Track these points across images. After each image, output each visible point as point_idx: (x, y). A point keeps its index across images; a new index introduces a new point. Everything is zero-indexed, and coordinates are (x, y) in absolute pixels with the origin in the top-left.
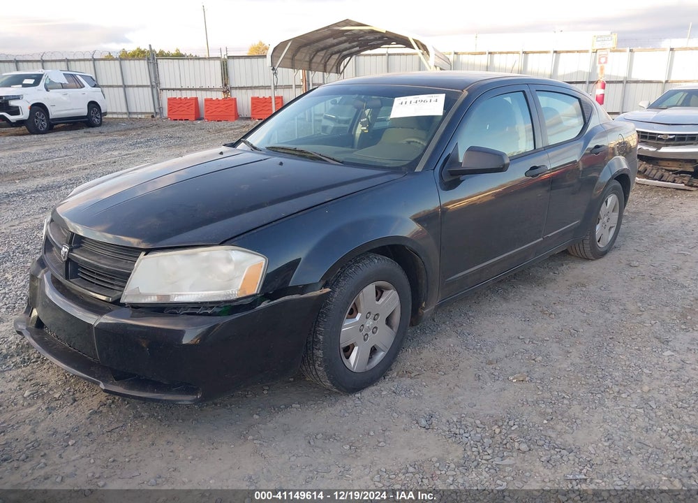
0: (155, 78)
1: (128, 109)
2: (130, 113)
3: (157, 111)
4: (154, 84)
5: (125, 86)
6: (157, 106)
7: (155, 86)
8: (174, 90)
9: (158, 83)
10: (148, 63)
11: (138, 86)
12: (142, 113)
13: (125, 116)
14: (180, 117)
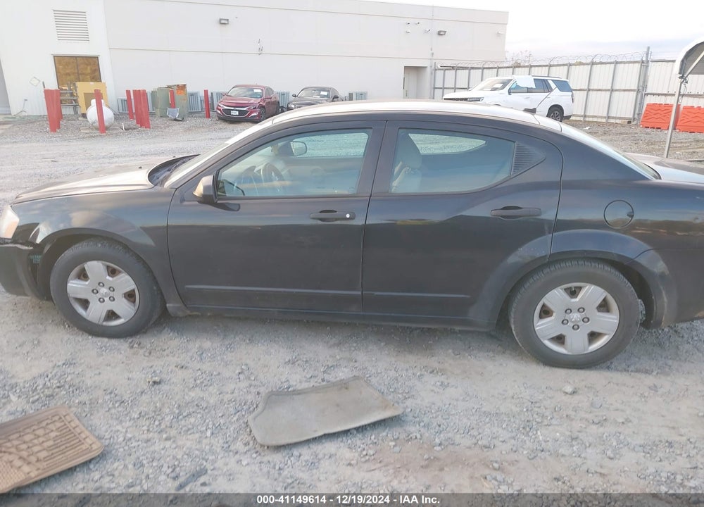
0: (644, 82)
1: (608, 114)
2: (609, 117)
3: (636, 116)
4: (641, 88)
5: (612, 90)
6: (637, 112)
7: (641, 90)
8: (659, 95)
9: (645, 87)
10: (641, 65)
11: (625, 90)
12: (620, 118)
13: (604, 120)
14: (652, 125)
